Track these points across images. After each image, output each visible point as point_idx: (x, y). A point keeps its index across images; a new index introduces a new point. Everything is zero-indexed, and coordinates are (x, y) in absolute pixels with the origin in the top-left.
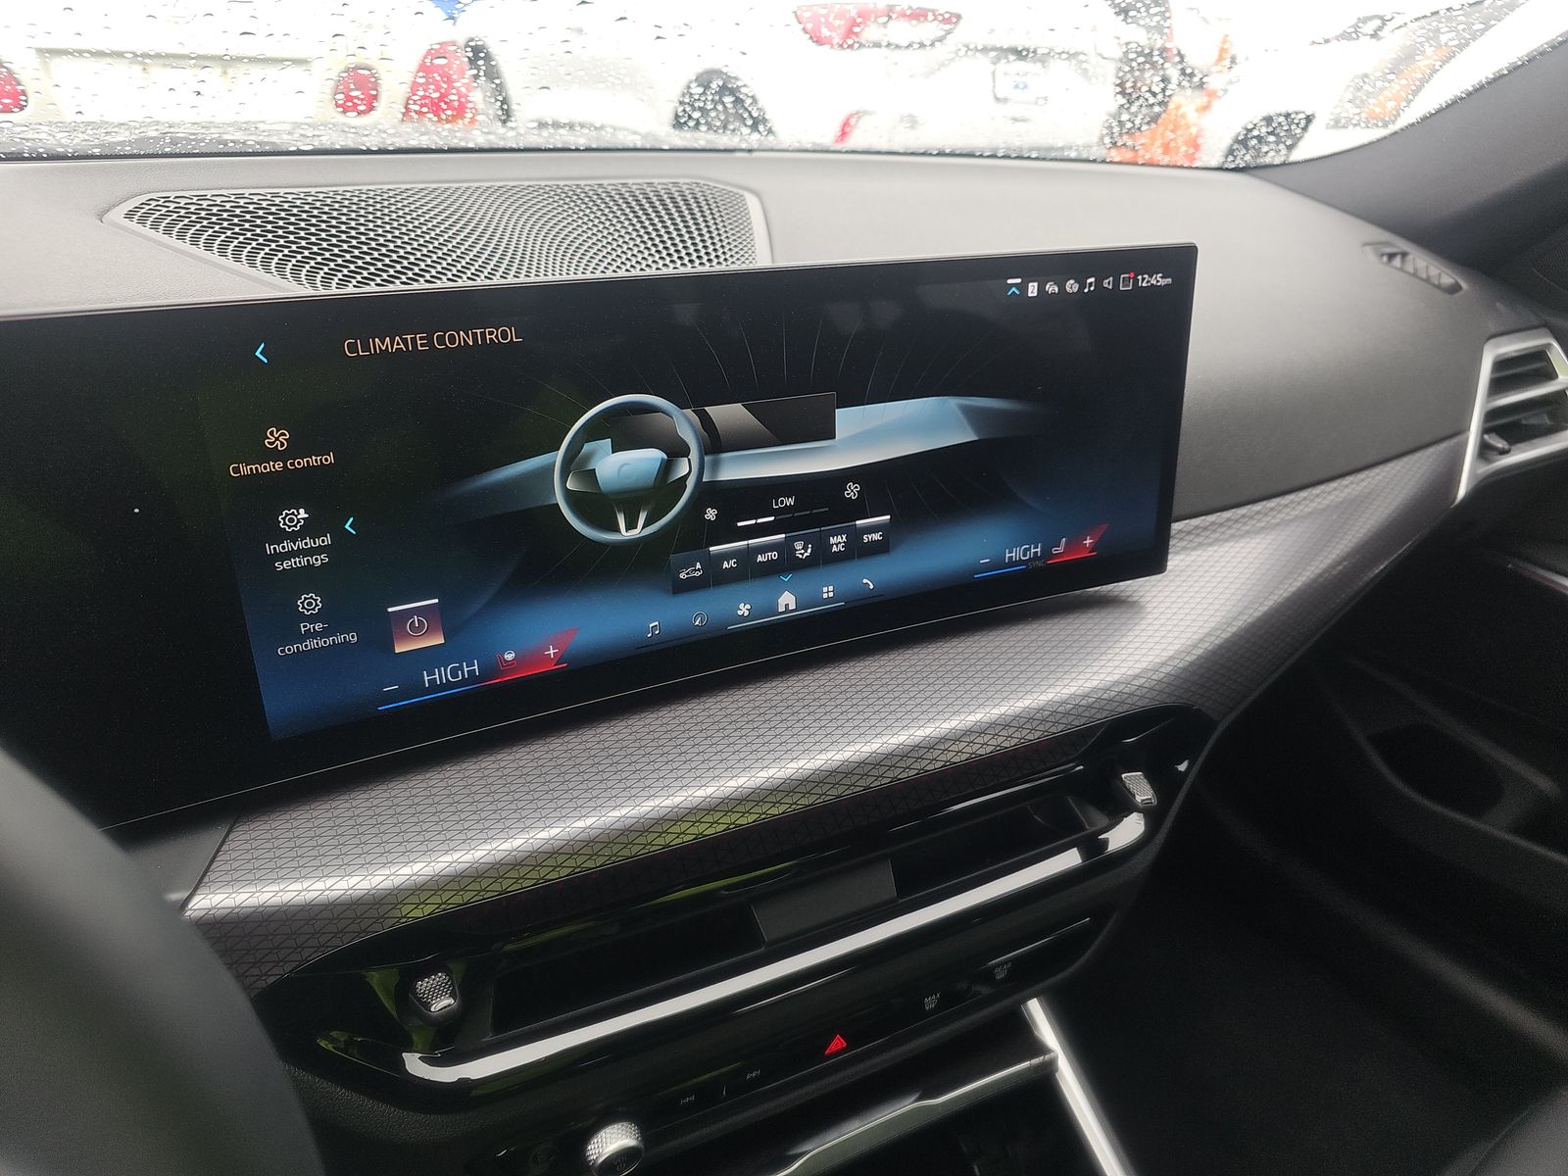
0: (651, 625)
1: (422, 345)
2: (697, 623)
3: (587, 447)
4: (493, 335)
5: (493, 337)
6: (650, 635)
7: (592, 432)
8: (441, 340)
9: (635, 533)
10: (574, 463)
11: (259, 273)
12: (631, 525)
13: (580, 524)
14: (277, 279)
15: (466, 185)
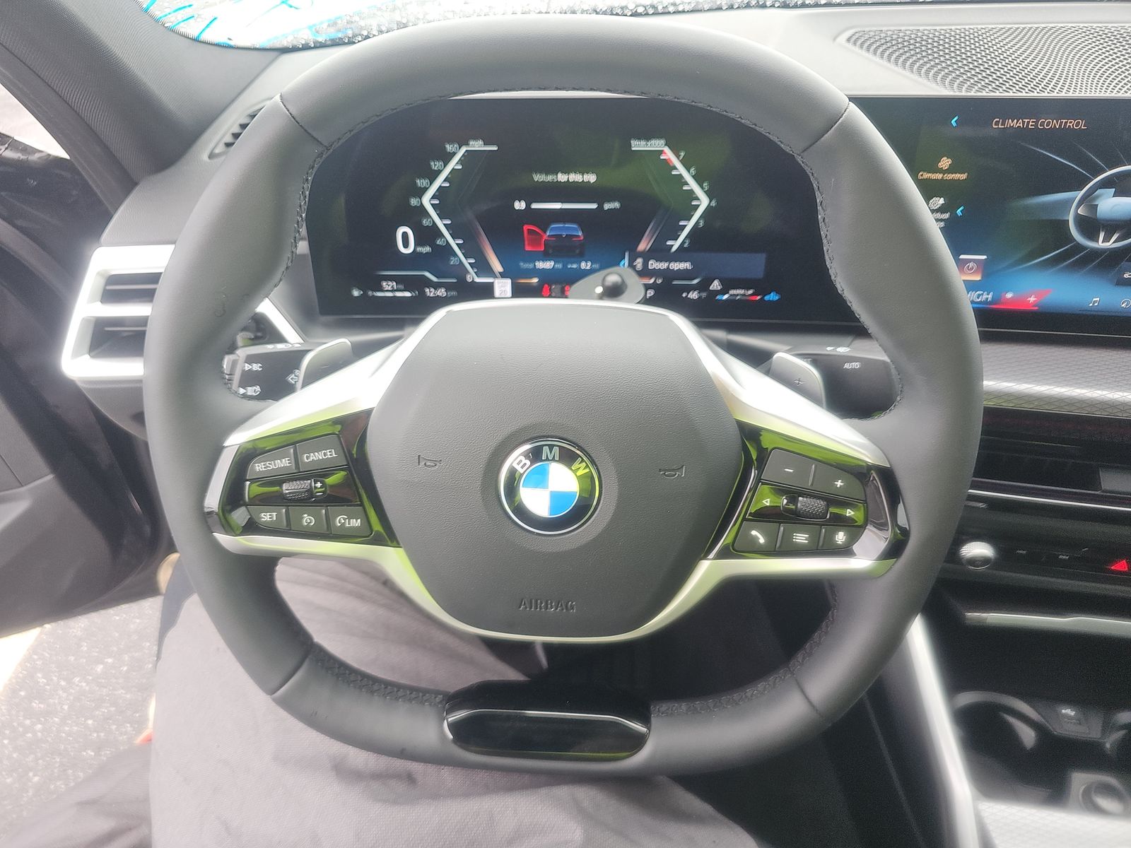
0: (1094, 300)
1: (1031, 125)
2: (1123, 305)
3: (1099, 191)
4: (1071, 124)
5: (1071, 125)
6: (1091, 305)
7: (1106, 184)
8: (1042, 124)
9: (1108, 245)
10: (1088, 200)
11: (923, 80)
12: (1106, 239)
13: (1077, 234)
14: (934, 85)
15: (1023, 26)
